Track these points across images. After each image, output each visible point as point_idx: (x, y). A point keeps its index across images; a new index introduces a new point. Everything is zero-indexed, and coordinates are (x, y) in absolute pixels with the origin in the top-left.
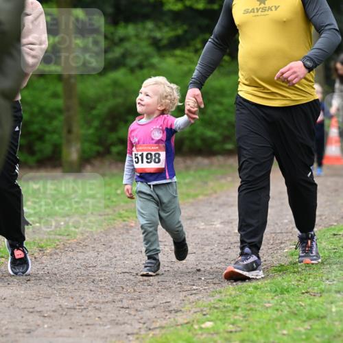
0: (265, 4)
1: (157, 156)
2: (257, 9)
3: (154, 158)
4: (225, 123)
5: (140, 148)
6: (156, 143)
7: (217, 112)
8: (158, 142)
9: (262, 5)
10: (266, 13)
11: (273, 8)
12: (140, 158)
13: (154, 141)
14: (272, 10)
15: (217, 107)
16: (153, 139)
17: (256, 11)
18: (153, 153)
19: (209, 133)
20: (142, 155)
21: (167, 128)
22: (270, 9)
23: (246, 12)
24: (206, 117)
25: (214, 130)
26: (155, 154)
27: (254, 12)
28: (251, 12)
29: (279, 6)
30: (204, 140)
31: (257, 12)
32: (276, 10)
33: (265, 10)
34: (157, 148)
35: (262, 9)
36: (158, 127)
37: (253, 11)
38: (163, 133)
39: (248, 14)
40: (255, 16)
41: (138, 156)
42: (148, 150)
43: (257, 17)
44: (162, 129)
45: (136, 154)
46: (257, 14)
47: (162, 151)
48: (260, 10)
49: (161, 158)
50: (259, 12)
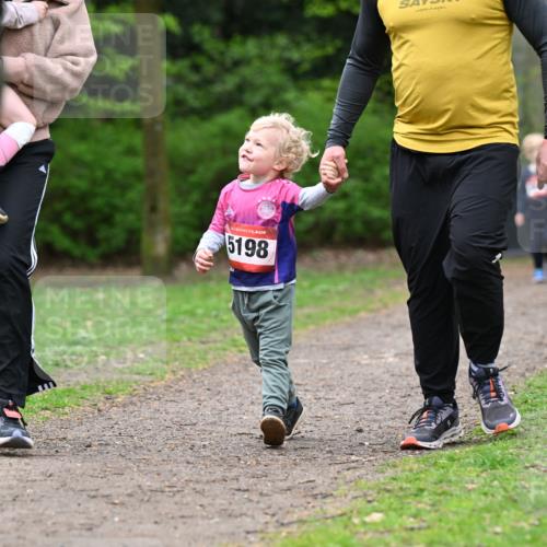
1: (263, 245)
3: (257, 248)
5: (237, 230)
6: (263, 225)
8: (268, 223)
12: (236, 245)
13: (261, 222)
16: (259, 218)
17: (420, 2)
18: (257, 240)
19: (376, 212)
20: (239, 241)
21: (284, 203)
23: (405, 4)
26: (260, 243)
28: (413, 4)
30: (368, 223)
31: (424, 4)
34: (264, 232)
36: (269, 199)
37: (417, 3)
39: (408, 8)
40: (421, 10)
41: (234, 241)
42: (250, 235)
43: (424, 12)
44: (275, 203)
45: (230, 238)
46: (425, 6)
47: (272, 239)
48: (430, 1)
49: (268, 249)
50: (427, 3)
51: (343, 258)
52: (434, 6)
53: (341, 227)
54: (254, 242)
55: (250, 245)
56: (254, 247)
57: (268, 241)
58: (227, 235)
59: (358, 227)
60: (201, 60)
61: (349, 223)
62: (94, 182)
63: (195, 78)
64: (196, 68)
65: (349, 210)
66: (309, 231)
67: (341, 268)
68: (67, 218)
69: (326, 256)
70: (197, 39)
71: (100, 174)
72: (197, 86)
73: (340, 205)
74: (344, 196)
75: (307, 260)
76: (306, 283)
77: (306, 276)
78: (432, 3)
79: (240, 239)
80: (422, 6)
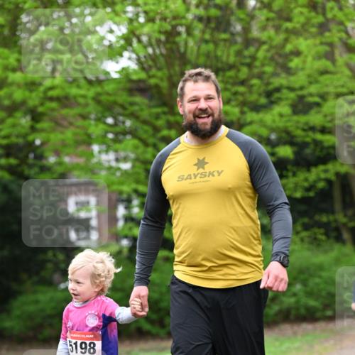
0: (204, 169)
1: (92, 345)
2: (194, 174)
3: (88, 347)
4: (324, 293)
5: (74, 335)
6: (90, 330)
7: (317, 284)
8: (94, 329)
9: (201, 170)
10: (206, 178)
11: (216, 174)
12: (74, 346)
13: (88, 329)
14: (213, 176)
15: (317, 280)
16: (87, 326)
17: (193, 177)
18: (88, 342)
19: (312, 303)
20: (76, 344)
21: (104, 315)
22: (211, 174)
23: (181, 178)
24: (308, 289)
25: (316, 300)
26: (90, 344)
27: (191, 178)
28: (187, 178)
29: (222, 171)
30: (308, 309)
31: (195, 178)
32: (219, 175)
33: (205, 176)
34: (92, 336)
35: (201, 174)
36: (93, 312)
37: (189, 177)
39: (184, 181)
40: (193, 183)
41: (72, 344)
42: (82, 339)
43: (195, 184)
44: (98, 315)
45: (70, 342)
46: (195, 180)
47: (98, 340)
48: (199, 176)
49: (96, 348)
50: (198, 178)
51: (296, 328)
52: (202, 179)
53: (293, 312)
54: (86, 344)
55: (83, 346)
56: (86, 348)
57: (95, 342)
58: (68, 340)
59: (303, 311)
61: (297, 309)
65: (297, 302)
66: (277, 314)
67: (295, 334)
69: (287, 328)
73: (292, 300)
74: (295, 295)
75: (276, 330)
76: (277, 344)
77: (277, 340)
78: (201, 177)
79: (76, 342)
80: (193, 180)
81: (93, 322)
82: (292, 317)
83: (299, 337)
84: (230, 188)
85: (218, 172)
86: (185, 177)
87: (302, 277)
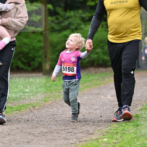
2: (117, 2)
3: (71, 69)
10: (122, 3)
11: (125, 2)
12: (65, 69)
13: (72, 62)
14: (124, 2)
16: (71, 61)
18: (71, 67)
19: (106, 58)
21: (78, 57)
23: (112, 3)
26: (72, 68)
28: (114, 3)
32: (126, 2)
33: (121, 2)
34: (73, 65)
36: (74, 56)
38: (76, 58)
40: (116, 5)
42: (69, 66)
45: (63, 67)
46: (117, 4)
47: (75, 67)
48: (119, 2)
49: (74, 69)
50: (118, 3)
51: (97, 70)
52: (120, 4)
53: (96, 62)
54: (70, 68)
55: (69, 68)
56: (70, 69)
57: (74, 67)
59: (101, 62)
60: (59, 17)
61: (98, 60)
62: (30, 49)
63: (57, 21)
64: (57, 19)
65: (98, 57)
66: (88, 63)
67: (96, 73)
68: (23, 59)
69: (92, 69)
70: (58, 11)
71: (31, 47)
72: (57, 24)
73: (96, 56)
74: (97, 53)
75: (87, 70)
76: (87, 77)
77: (87, 75)
78: (119, 3)
79: (66, 67)
80: (116, 4)
81: (73, 59)
82: (95, 64)
83: (98, 74)
84: (131, 8)
85: (126, 1)
86: (113, 3)
87: (101, 45)
